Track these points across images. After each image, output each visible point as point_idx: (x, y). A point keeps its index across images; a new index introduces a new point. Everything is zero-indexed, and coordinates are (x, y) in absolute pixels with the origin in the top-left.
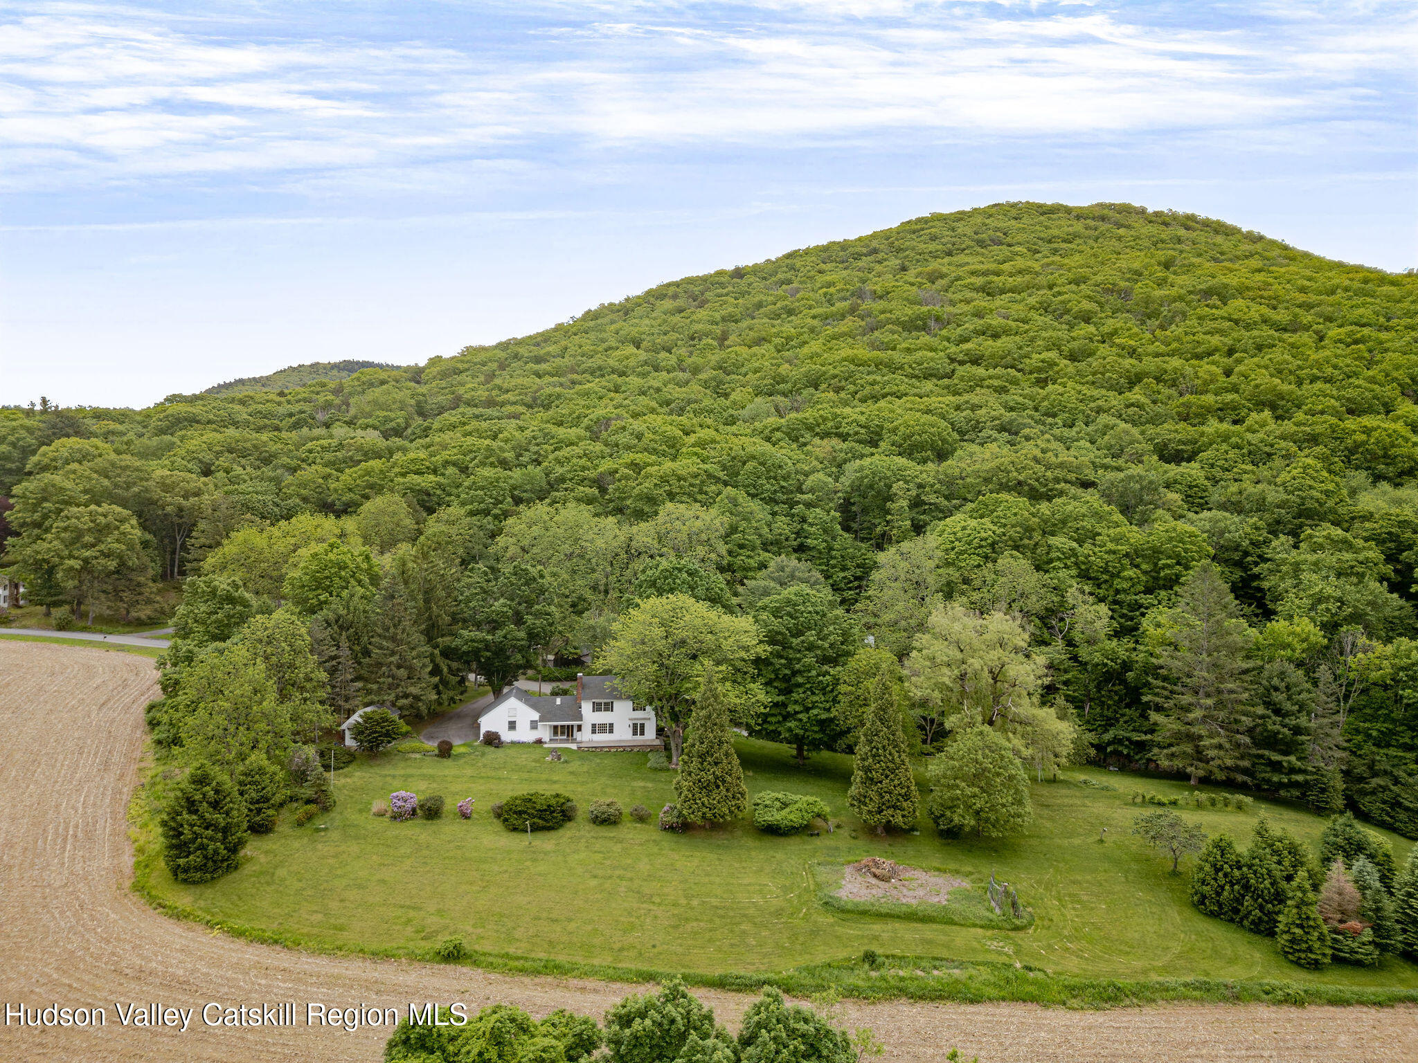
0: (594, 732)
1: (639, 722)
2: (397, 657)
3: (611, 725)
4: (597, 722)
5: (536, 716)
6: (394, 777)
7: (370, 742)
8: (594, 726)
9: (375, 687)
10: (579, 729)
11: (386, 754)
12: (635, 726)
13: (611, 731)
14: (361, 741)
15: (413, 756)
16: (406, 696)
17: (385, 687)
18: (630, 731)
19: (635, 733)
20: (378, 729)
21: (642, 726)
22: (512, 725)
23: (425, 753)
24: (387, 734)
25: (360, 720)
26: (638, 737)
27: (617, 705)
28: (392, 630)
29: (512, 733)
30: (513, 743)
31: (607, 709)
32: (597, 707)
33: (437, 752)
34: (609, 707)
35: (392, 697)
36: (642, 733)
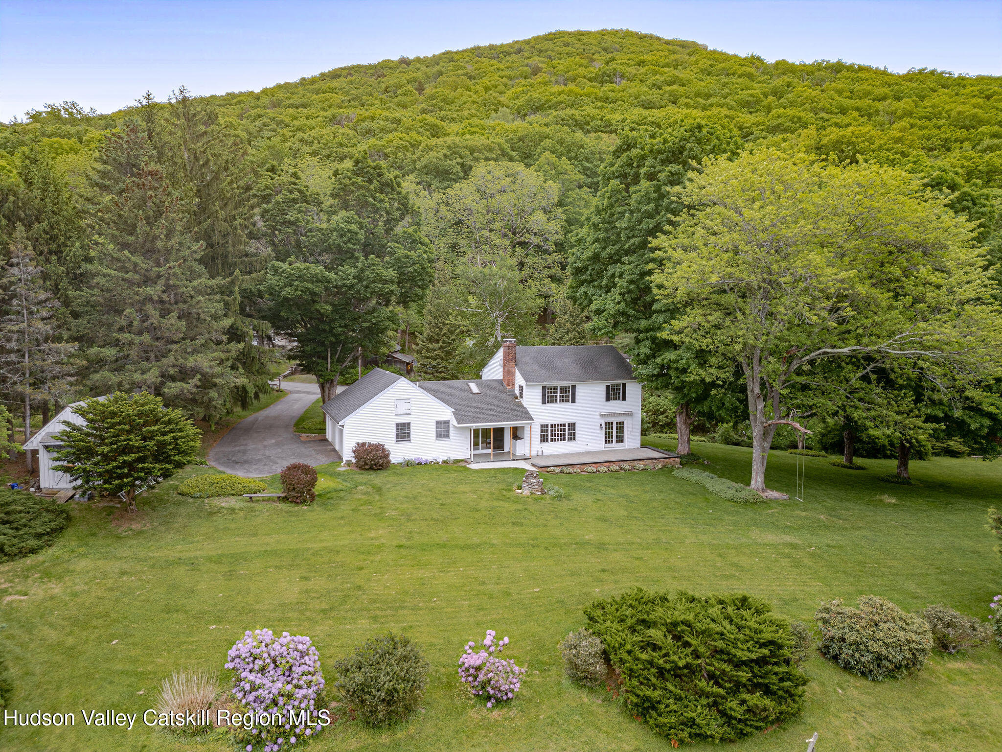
0: (544, 439)
1: (615, 420)
2: (160, 287)
3: (572, 426)
4: (550, 421)
5: (446, 413)
6: (193, 565)
7: (110, 475)
8: (544, 428)
9: (110, 353)
10: (517, 434)
11: (152, 504)
12: (609, 425)
13: (572, 438)
14: (87, 476)
15: (225, 503)
16: (184, 374)
17: (134, 353)
18: (602, 435)
19: (608, 440)
20: (135, 441)
21: (620, 425)
22: (403, 432)
23: (250, 494)
24: (161, 455)
25: (80, 421)
26: (614, 445)
27: (582, 391)
28: (142, 227)
29: (403, 446)
30: (408, 464)
31: (564, 400)
32: (549, 396)
33: (278, 491)
34: (568, 395)
35: (152, 376)
36: (620, 440)
